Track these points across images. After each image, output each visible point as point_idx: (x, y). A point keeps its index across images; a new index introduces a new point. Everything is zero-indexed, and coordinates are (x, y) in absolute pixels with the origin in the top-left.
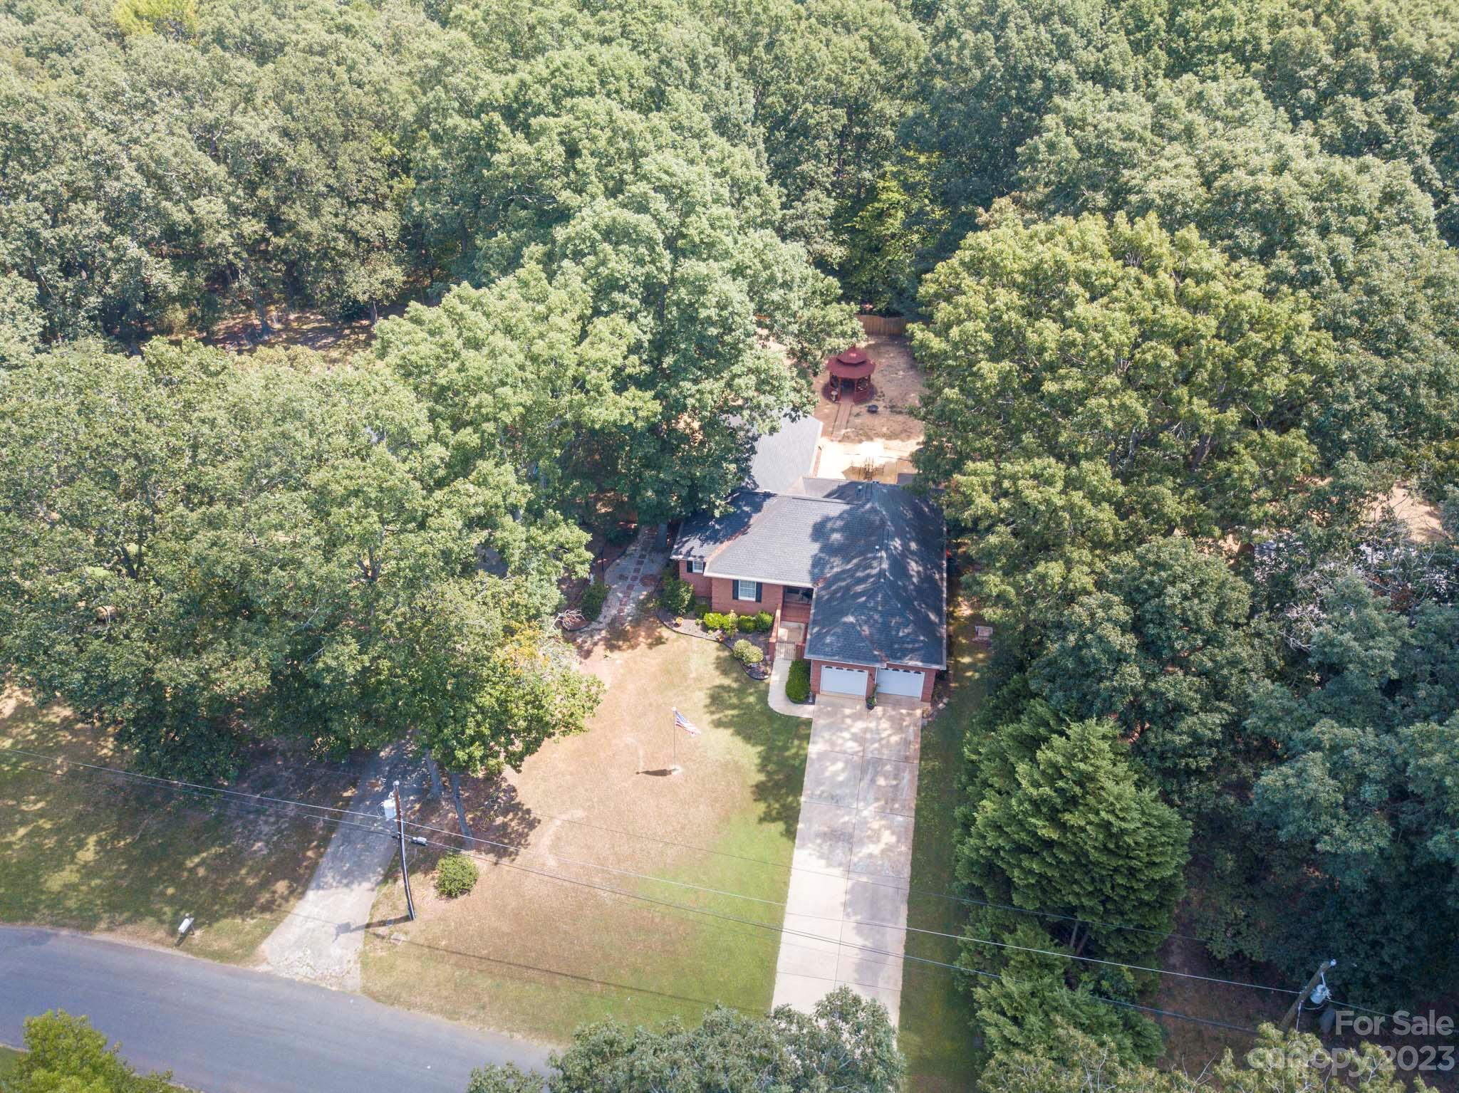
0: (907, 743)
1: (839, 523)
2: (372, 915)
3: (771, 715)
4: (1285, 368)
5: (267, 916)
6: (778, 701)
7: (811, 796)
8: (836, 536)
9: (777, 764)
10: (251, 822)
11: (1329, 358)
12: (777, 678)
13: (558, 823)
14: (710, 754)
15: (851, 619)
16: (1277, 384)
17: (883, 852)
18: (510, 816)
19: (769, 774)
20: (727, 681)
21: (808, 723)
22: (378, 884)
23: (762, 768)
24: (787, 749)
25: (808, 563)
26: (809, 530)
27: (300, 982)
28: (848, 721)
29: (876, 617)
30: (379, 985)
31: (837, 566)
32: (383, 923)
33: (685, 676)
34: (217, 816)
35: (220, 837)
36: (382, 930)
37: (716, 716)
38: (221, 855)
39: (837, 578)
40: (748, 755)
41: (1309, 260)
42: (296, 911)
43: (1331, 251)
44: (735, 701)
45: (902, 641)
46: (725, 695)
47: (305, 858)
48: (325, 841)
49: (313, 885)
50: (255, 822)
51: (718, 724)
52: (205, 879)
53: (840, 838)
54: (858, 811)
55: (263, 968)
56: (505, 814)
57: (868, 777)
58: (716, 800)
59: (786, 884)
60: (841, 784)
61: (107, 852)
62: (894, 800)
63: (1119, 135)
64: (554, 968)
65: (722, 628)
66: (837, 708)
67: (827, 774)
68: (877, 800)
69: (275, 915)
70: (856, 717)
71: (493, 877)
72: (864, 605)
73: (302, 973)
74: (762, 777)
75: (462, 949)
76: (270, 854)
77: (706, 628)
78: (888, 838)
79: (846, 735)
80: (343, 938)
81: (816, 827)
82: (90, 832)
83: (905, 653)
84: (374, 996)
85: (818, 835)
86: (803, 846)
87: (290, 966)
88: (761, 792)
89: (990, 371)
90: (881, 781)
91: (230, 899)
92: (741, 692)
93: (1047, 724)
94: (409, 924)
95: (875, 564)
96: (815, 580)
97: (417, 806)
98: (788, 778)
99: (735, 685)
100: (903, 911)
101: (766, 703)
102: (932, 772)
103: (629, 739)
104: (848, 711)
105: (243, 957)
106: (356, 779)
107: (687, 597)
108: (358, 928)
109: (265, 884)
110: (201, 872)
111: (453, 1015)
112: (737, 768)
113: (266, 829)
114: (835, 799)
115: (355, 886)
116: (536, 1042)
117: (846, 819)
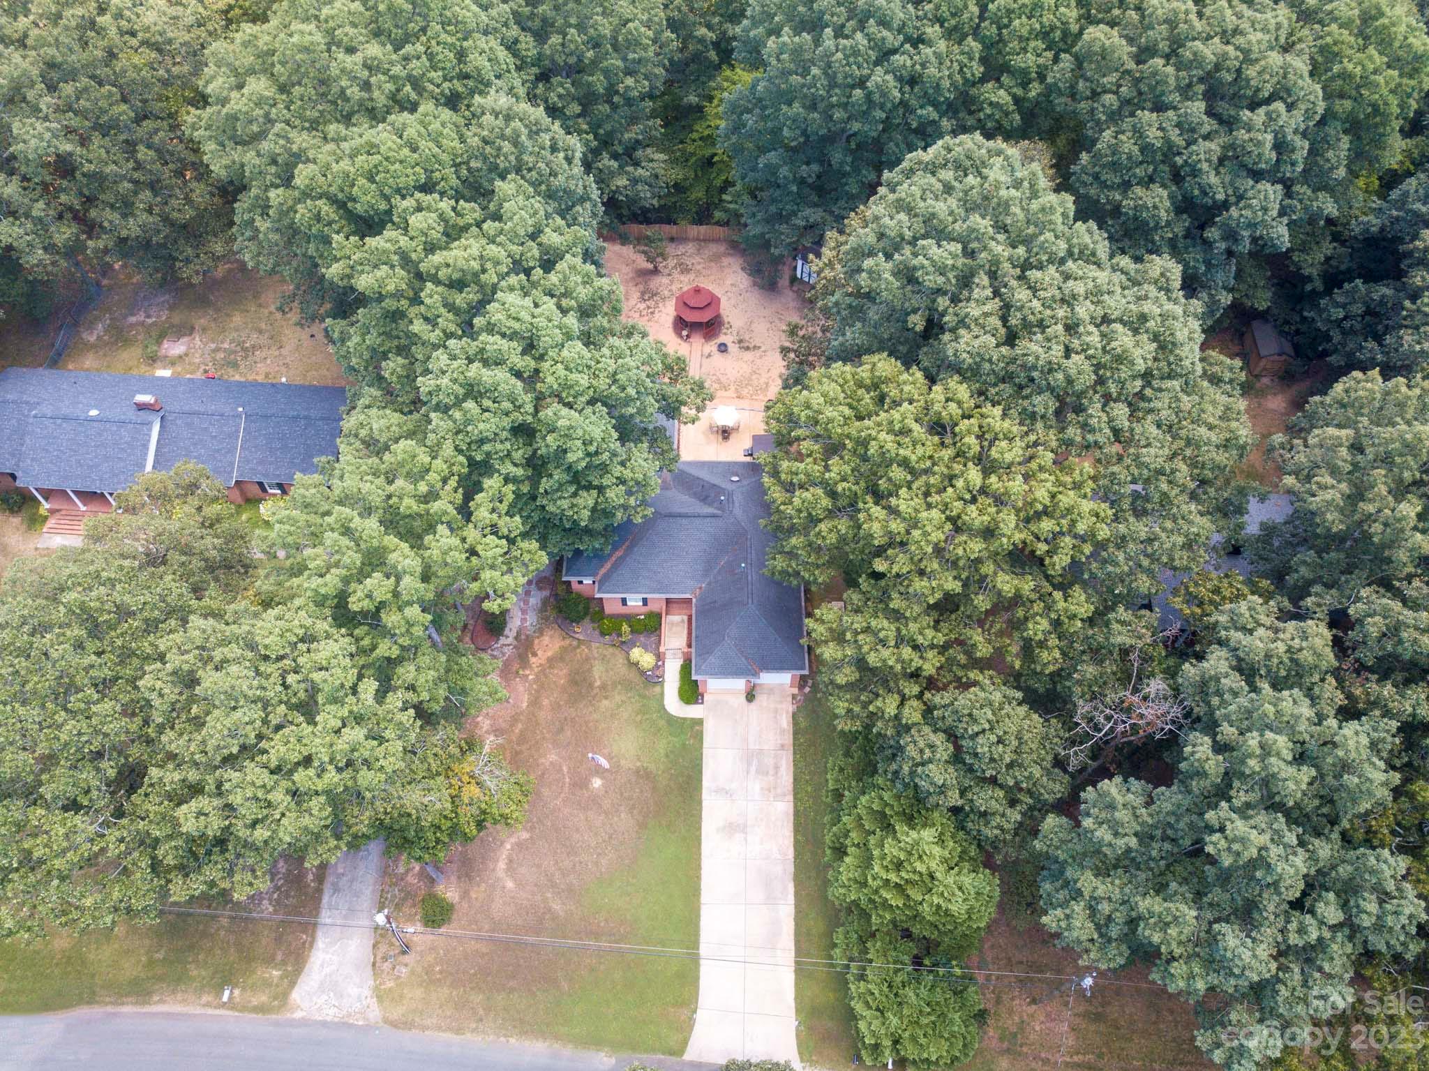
0: (781, 732)
2: (374, 956)
3: (671, 720)
5: (290, 967)
6: (673, 703)
7: (710, 793)
12: (670, 680)
13: (508, 846)
14: (623, 762)
19: (672, 776)
21: (699, 722)
23: (667, 772)
25: (684, 576)
27: (332, 1023)
30: (397, 1013)
32: (384, 959)
33: (591, 686)
36: (385, 965)
40: (654, 760)
41: (1092, 431)
42: (311, 960)
44: (636, 706)
46: (628, 703)
48: (319, 893)
53: (736, 829)
55: (298, 1015)
57: (753, 768)
58: (633, 807)
59: (699, 878)
60: (733, 779)
62: (774, 788)
65: (616, 633)
66: (722, 705)
67: (719, 772)
68: (762, 789)
69: (295, 967)
70: (738, 712)
73: (330, 1014)
74: (667, 780)
76: (276, 911)
77: (603, 633)
81: (716, 822)
84: (394, 1024)
85: (719, 829)
87: (320, 1009)
92: (641, 697)
94: (407, 956)
96: (693, 589)
98: (688, 777)
100: (791, 888)
101: (664, 708)
103: (553, 757)
104: (732, 706)
105: (280, 1007)
111: (459, 1031)
114: (728, 793)
116: (527, 1043)
117: (740, 810)
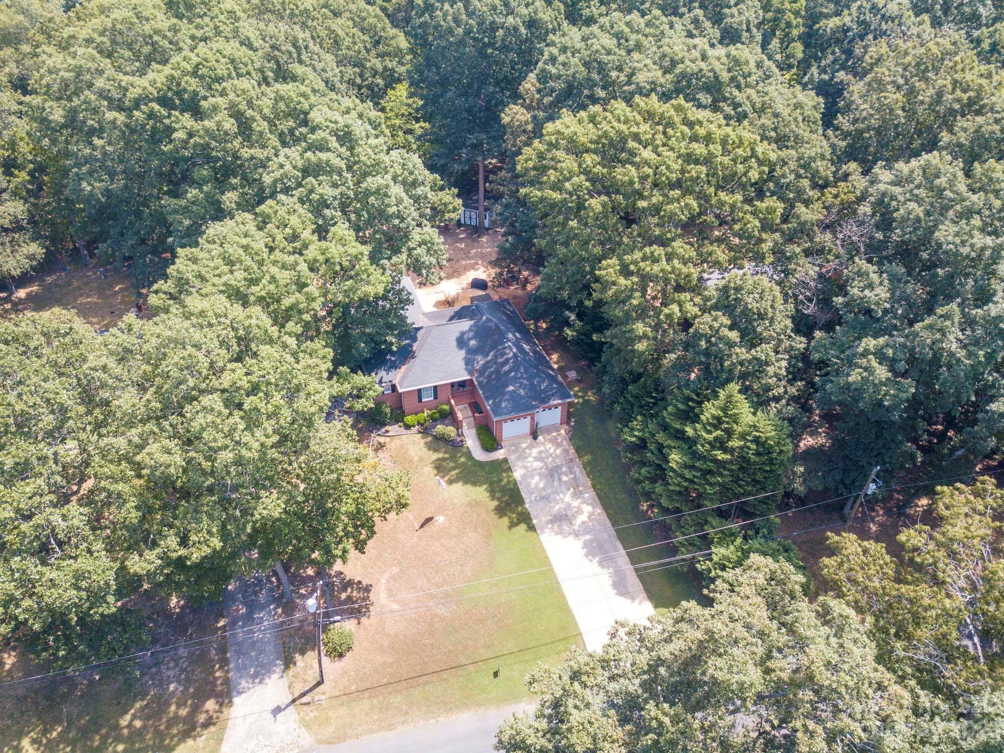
0: (566, 451)
1: (471, 334)
2: (293, 694)
3: (481, 465)
4: (755, 165)
5: (212, 729)
6: (479, 455)
7: (531, 502)
8: (473, 343)
9: (500, 491)
10: (156, 674)
11: (773, 157)
12: (471, 441)
13: (384, 581)
14: (456, 501)
15: (511, 388)
16: (754, 175)
17: (589, 517)
18: (349, 590)
19: (499, 499)
20: (441, 455)
21: (505, 461)
22: (283, 672)
23: (493, 497)
24: (502, 480)
25: (462, 364)
26: (455, 343)
28: (527, 451)
29: (525, 382)
30: (328, 732)
31: (480, 361)
32: (303, 695)
33: (411, 461)
34: (125, 681)
35: (135, 696)
36: (304, 700)
37: (446, 478)
38: (147, 706)
39: (485, 367)
40: (480, 493)
42: (233, 715)
43: (748, 98)
44: (452, 465)
45: (545, 391)
46: (445, 464)
47: (216, 679)
48: (224, 662)
49: (235, 693)
50: (159, 672)
51: (450, 482)
52: (144, 727)
53: (562, 519)
54: (562, 500)
56: (345, 590)
57: (556, 478)
58: (476, 527)
60: (544, 489)
61: (46, 745)
62: (578, 486)
63: (603, 51)
64: (437, 669)
65: (419, 423)
66: (517, 446)
67: (533, 486)
68: (568, 489)
69: (218, 726)
70: (530, 447)
71: (362, 632)
72: (515, 377)
74: (495, 503)
75: (369, 686)
76: (186, 689)
77: (408, 427)
78: (587, 509)
79: (531, 459)
80: (280, 716)
81: (544, 519)
82: (20, 739)
83: (548, 398)
84: (328, 742)
85: (547, 523)
86: (543, 533)
88: (500, 511)
89: (596, 203)
90: (565, 478)
91: (175, 731)
92: (453, 458)
93: (692, 400)
94: (322, 686)
95: (507, 351)
96: (471, 373)
97: (280, 611)
98: (511, 496)
99: (447, 456)
100: (619, 545)
101: (473, 458)
102: (589, 463)
104: (524, 446)
106: (221, 612)
107: (388, 410)
108: (287, 706)
109: (196, 709)
110: (138, 724)
111: (390, 727)
112: (478, 504)
113: (171, 673)
114: (545, 499)
115: (267, 680)
117: (557, 507)
